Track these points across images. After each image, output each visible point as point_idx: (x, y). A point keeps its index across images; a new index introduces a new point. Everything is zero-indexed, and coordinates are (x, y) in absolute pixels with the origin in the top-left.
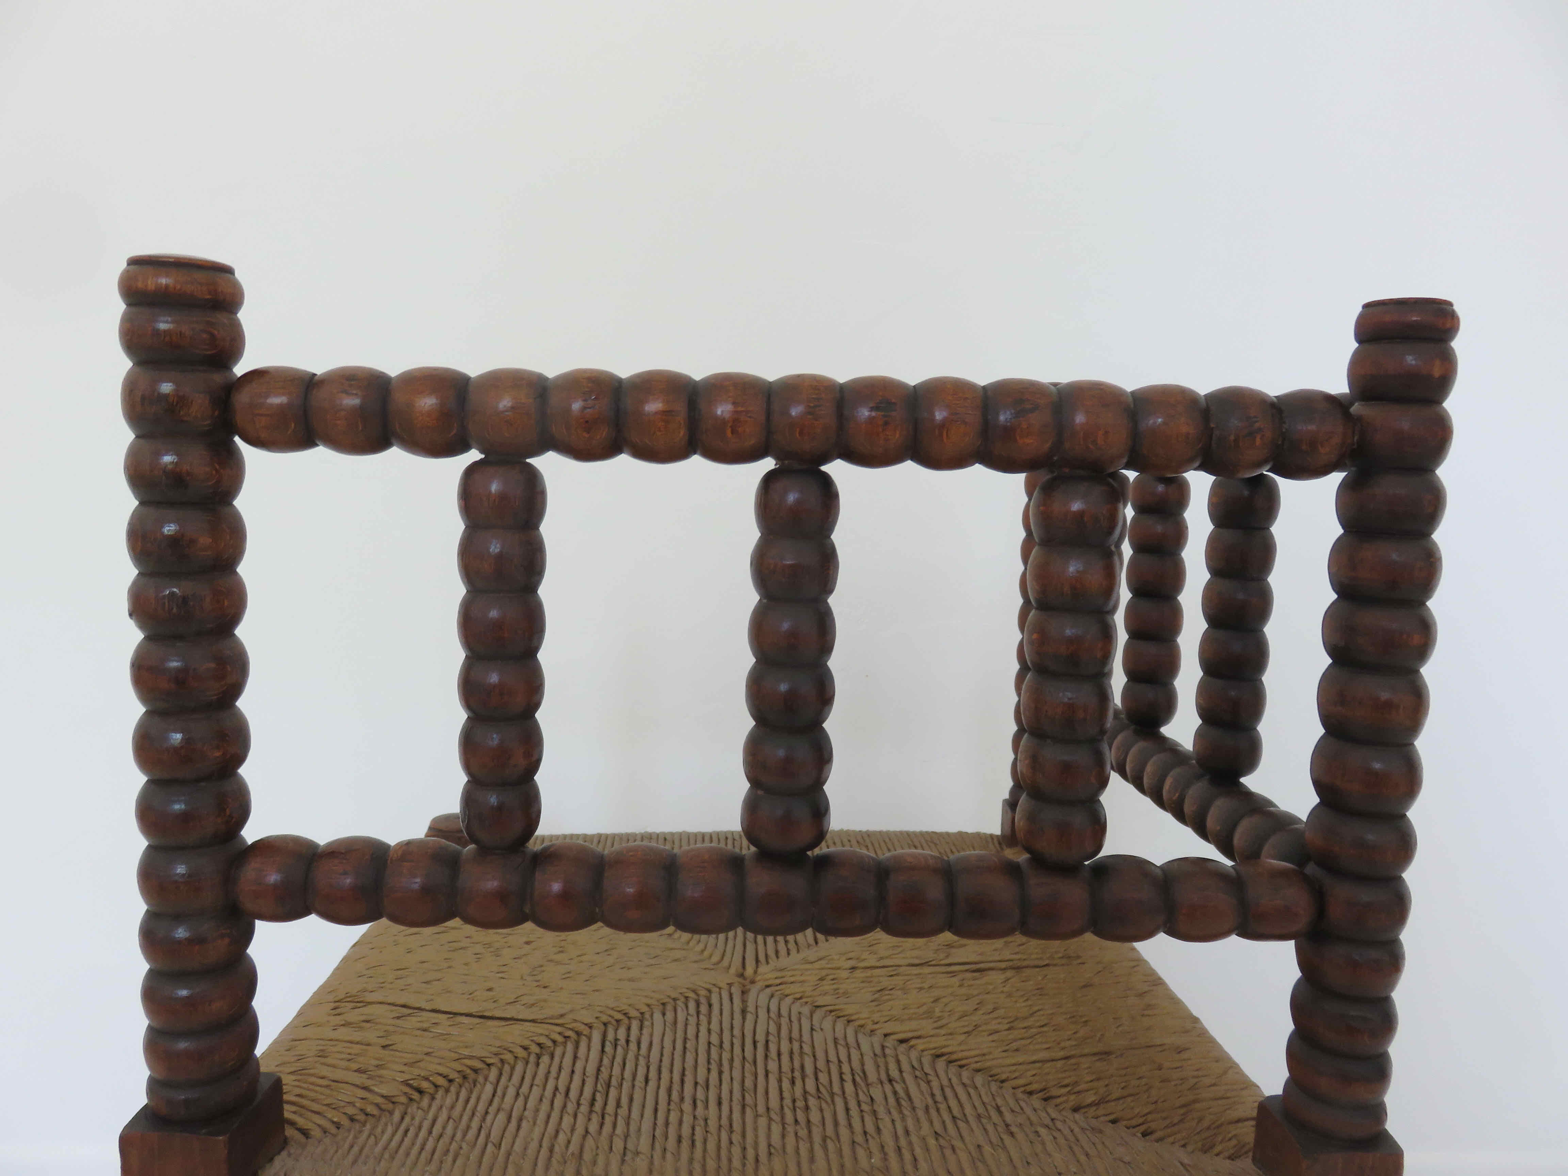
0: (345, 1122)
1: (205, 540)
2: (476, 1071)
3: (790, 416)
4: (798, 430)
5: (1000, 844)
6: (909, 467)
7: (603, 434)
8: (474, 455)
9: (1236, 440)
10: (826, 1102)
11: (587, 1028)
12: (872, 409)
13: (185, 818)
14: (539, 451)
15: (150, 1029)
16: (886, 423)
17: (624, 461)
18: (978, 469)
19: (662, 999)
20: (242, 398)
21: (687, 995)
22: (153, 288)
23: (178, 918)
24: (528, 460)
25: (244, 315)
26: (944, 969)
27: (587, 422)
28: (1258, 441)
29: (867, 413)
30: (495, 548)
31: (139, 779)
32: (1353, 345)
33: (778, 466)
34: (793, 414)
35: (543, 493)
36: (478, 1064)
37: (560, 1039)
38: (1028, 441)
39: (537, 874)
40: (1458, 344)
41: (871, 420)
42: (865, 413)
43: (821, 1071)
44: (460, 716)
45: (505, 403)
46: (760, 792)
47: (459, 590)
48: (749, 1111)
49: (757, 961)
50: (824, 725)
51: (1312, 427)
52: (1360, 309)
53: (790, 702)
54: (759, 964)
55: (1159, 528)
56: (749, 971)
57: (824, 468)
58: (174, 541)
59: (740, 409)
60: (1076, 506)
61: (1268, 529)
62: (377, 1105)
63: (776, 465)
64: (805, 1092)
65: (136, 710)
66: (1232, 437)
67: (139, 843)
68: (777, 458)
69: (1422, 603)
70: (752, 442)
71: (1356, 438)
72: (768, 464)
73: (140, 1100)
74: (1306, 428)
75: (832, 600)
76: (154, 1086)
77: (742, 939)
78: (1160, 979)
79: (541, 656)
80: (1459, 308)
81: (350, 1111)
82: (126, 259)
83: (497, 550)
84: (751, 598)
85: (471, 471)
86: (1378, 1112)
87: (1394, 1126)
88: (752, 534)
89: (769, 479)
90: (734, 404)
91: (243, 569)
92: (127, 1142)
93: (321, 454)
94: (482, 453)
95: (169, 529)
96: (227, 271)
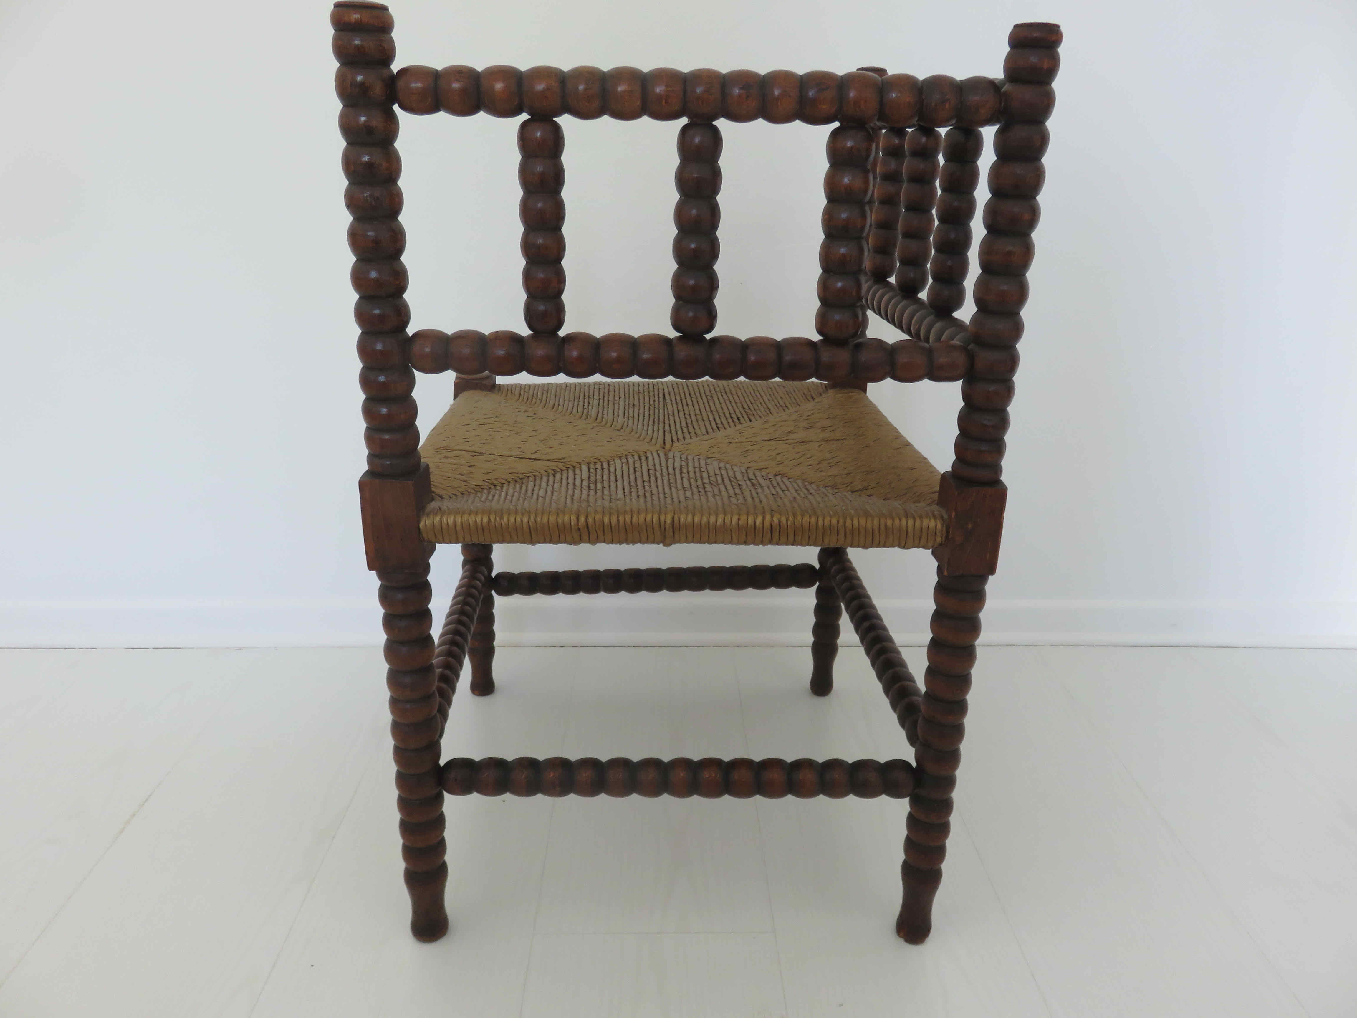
0: (458, 494)
1: (384, 164)
2: (521, 479)
3: (696, 92)
4: (701, 101)
5: (826, 387)
6: (760, 122)
7: (596, 104)
8: (525, 116)
9: (936, 105)
10: (715, 485)
11: (578, 464)
12: (741, 89)
13: (381, 318)
14: (559, 114)
15: (368, 428)
16: (748, 97)
17: (606, 119)
18: (798, 123)
19: (619, 455)
20: (401, 84)
21: (633, 454)
22: (354, 21)
23: (382, 370)
24: (554, 119)
25: (395, 34)
26: (784, 442)
27: (588, 97)
28: (947, 106)
29: (737, 91)
30: (539, 169)
31: (355, 297)
32: (1008, 49)
33: (689, 122)
34: (698, 92)
35: (563, 138)
36: (522, 476)
37: (564, 468)
38: (824, 107)
39: (566, 346)
40: (1062, 50)
41: (740, 95)
42: (736, 91)
43: (712, 477)
44: (522, 262)
45: (540, 87)
46: (681, 302)
47: (519, 193)
48: (673, 489)
49: (672, 441)
50: (714, 267)
51: (977, 98)
52: (1012, 28)
53: (696, 254)
54: (674, 443)
55: (922, 166)
56: (668, 446)
57: (714, 123)
58: (369, 165)
59: (670, 89)
60: (849, 144)
61: (976, 162)
62: (474, 489)
63: (688, 121)
64: (703, 484)
65: (351, 259)
66: (933, 104)
67: (356, 331)
68: (689, 117)
69: (1034, 198)
70: (676, 108)
71: (1002, 105)
72: (684, 121)
73: (365, 467)
74: (974, 98)
75: (719, 198)
76: (372, 458)
77: (663, 431)
78: (910, 443)
79: (563, 230)
80: (1063, 29)
81: (461, 490)
82: (333, 4)
83: (542, 169)
84: (675, 197)
85: (524, 125)
86: (997, 469)
87: (1004, 478)
88: (675, 161)
89: (685, 129)
90: (667, 86)
91: (401, 183)
92: (362, 484)
93: (442, 116)
94: (529, 115)
95: (366, 159)
96: (384, 9)
